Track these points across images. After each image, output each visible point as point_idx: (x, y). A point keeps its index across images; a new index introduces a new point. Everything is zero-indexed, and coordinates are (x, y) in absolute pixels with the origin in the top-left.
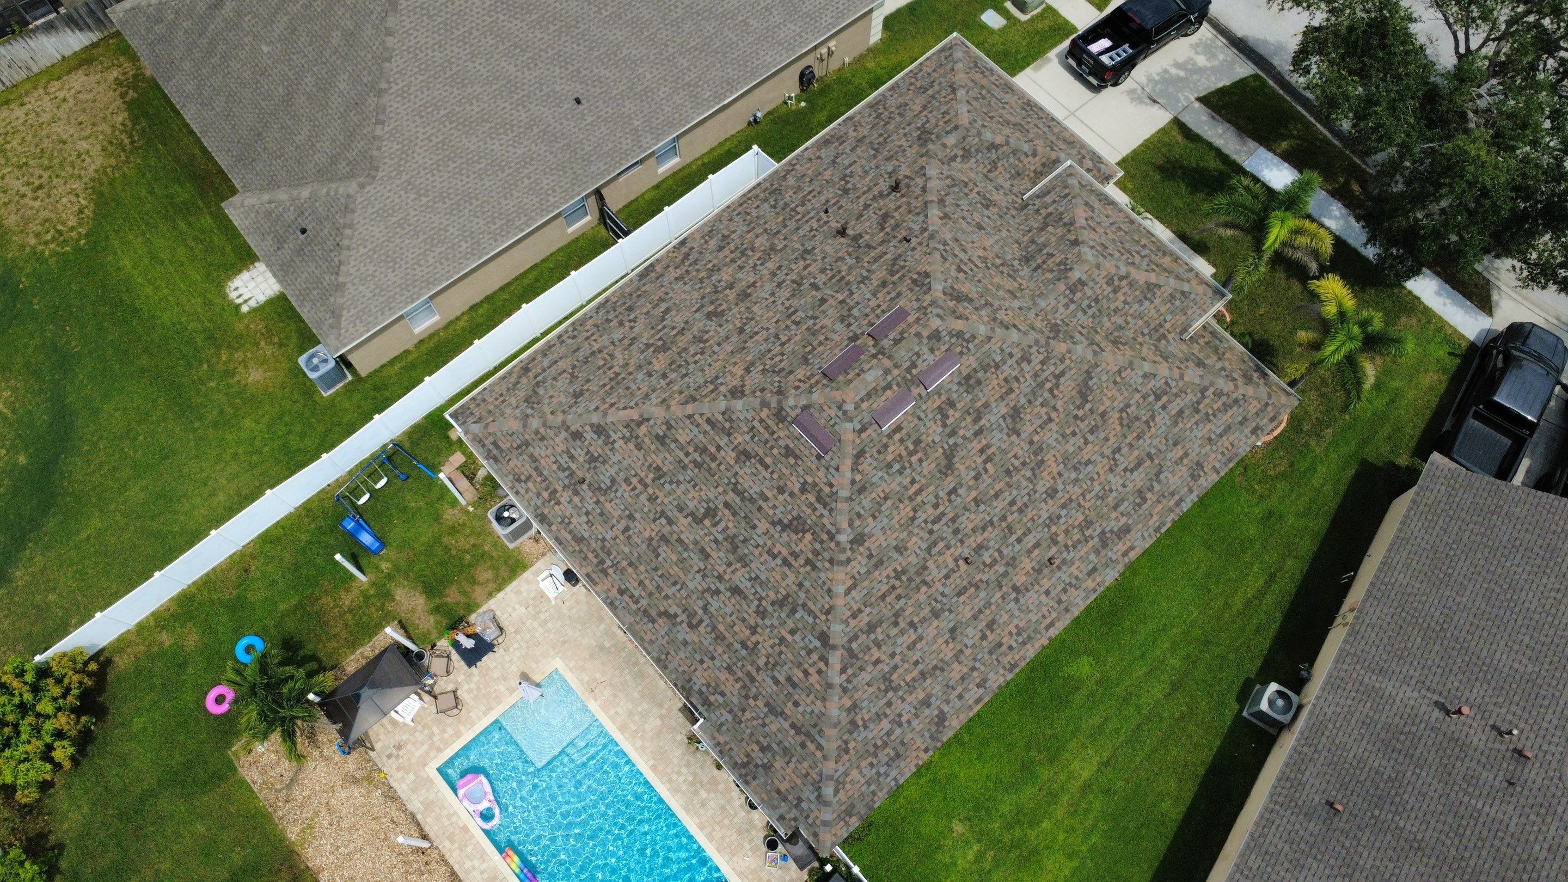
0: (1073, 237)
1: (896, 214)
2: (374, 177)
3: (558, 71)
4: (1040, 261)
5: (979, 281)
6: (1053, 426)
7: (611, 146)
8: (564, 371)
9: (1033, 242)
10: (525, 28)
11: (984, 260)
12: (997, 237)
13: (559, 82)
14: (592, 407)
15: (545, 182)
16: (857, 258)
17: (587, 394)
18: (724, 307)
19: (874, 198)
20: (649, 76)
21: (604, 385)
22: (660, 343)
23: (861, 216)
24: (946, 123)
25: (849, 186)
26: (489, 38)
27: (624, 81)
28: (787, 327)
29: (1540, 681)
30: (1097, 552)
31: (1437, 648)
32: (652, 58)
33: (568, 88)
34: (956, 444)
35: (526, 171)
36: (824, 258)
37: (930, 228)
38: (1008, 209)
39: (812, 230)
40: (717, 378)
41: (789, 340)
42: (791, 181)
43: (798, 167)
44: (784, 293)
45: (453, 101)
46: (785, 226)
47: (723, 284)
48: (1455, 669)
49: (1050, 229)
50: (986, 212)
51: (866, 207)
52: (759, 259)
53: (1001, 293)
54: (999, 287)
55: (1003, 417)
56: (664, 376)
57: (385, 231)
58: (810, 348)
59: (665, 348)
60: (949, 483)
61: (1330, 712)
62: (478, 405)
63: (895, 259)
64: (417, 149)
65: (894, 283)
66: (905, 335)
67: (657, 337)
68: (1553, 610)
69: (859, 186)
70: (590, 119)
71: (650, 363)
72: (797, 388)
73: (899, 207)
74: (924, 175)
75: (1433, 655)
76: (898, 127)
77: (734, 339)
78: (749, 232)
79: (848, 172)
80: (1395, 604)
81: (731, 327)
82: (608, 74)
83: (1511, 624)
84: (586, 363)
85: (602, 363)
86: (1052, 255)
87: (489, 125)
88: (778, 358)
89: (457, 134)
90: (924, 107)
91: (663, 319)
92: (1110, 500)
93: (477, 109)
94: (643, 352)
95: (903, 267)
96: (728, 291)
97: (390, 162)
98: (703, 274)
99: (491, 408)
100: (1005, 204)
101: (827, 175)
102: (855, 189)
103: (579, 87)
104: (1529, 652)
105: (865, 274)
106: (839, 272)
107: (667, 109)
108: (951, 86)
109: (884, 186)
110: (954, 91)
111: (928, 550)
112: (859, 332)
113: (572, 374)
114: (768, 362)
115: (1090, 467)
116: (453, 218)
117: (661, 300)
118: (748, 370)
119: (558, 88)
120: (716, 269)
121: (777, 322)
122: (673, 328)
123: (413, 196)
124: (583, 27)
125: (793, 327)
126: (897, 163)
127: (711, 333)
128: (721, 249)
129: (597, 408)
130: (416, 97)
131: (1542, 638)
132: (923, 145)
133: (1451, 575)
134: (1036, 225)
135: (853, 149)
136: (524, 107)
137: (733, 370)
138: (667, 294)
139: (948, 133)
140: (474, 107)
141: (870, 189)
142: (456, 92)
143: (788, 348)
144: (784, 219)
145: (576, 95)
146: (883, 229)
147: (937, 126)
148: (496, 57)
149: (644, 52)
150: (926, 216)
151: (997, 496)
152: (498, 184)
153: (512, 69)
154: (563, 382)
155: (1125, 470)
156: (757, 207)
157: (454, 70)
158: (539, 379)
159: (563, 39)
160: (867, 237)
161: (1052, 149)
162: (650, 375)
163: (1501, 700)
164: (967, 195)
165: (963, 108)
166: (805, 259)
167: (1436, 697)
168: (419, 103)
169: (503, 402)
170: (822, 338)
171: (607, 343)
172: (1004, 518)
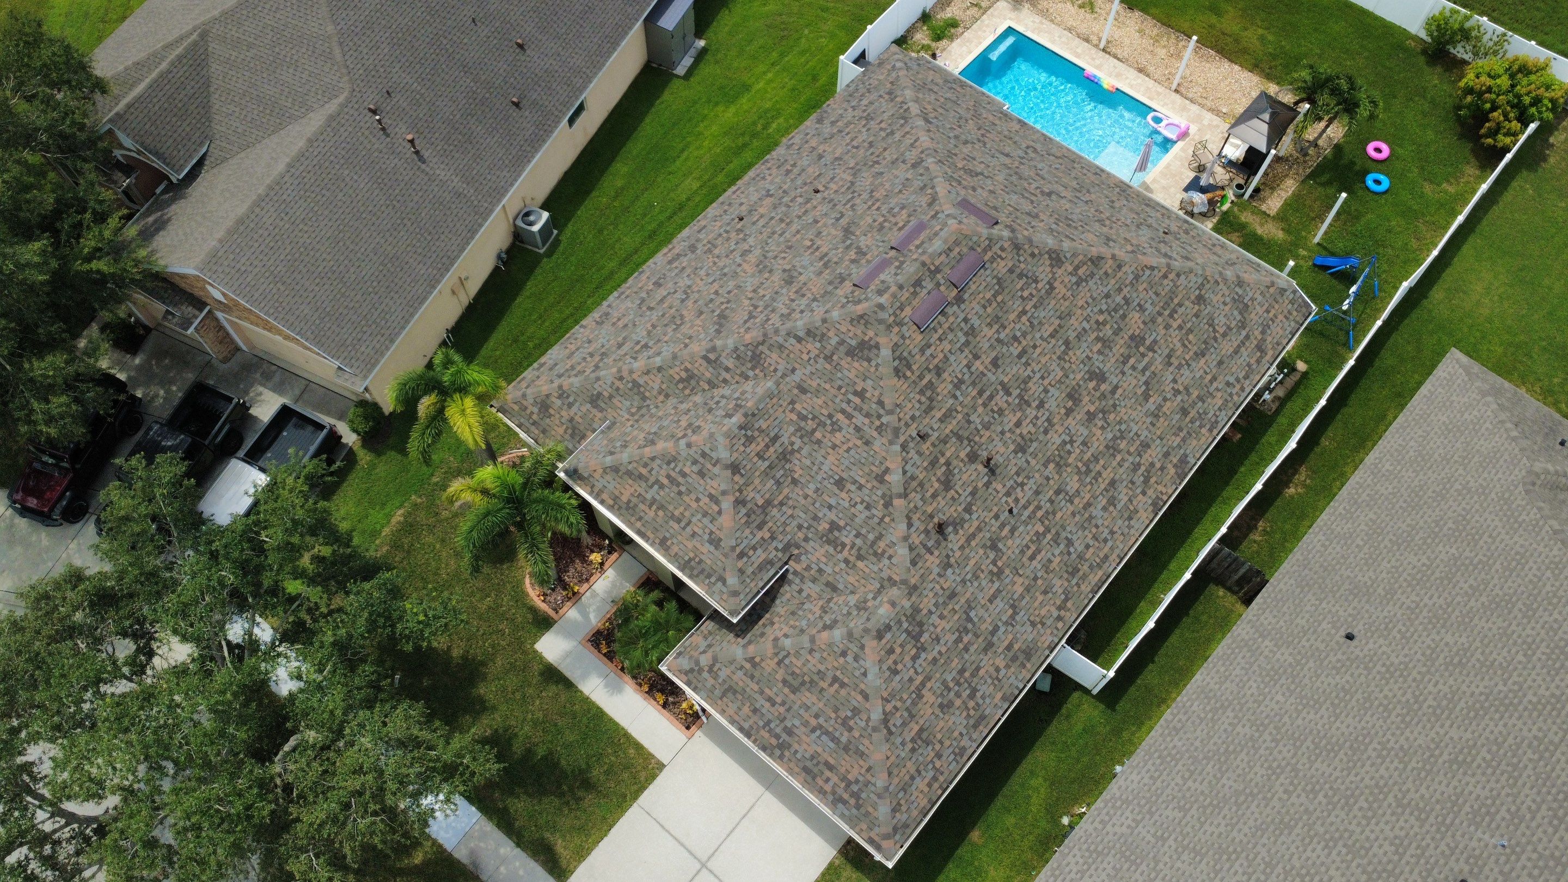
0: (737, 478)
1: (936, 485)
2: (1524, 484)
3: (1393, 658)
4: (772, 450)
5: (840, 388)
6: (750, 289)
7: (1285, 609)
8: (1224, 335)
9: (778, 483)
10: (1464, 687)
11: (836, 427)
12: (819, 478)
13: (1384, 648)
14: (1183, 277)
15: (1338, 549)
16: (969, 422)
17: (1193, 298)
18: (1092, 385)
19: (963, 521)
20: (1279, 697)
21: (1180, 305)
22: (1142, 349)
23: (973, 494)
24: (891, 651)
25: (992, 555)
26: (1500, 659)
27: (1306, 681)
28: (1024, 335)
29: (342, 161)
30: (698, 240)
31: (412, 204)
32: (1286, 719)
33: (1371, 646)
34: (844, 242)
35: (1366, 550)
36: (1003, 433)
37: (897, 448)
38: (806, 539)
39: (1022, 485)
40: (1077, 284)
41: (1019, 317)
42: (1058, 585)
43: (1055, 614)
44: (1035, 388)
45: (1495, 581)
46: (1051, 501)
47: (1100, 423)
48: (402, 184)
49: (760, 502)
50: (832, 516)
51: (968, 510)
52: (1069, 453)
53: (814, 384)
54: (817, 392)
55: (801, 274)
56: (1127, 301)
57: (1477, 447)
58: (999, 298)
59: (1137, 340)
60: (844, 222)
61: (505, 173)
62: (1289, 312)
63: (930, 408)
64: (1500, 525)
65: (930, 371)
66: (912, 290)
67: (1146, 359)
68: (311, 215)
69: (981, 552)
70: (1324, 625)
71: (1144, 323)
72: (1002, 249)
73: (934, 496)
74: (911, 549)
75: (416, 199)
76: (949, 660)
77: (1072, 335)
78: (1088, 505)
79: (997, 585)
80: (434, 249)
81: (1078, 353)
82: (1330, 679)
83: (347, 211)
84: (1205, 342)
85: (1191, 337)
86: (760, 456)
87: (1437, 574)
88: (1026, 294)
89: (1467, 553)
90: (920, 697)
91: (1147, 383)
92: (688, 271)
93: (1461, 584)
94: (1155, 341)
95: (922, 392)
96: (1092, 409)
97: (1519, 502)
98: (1123, 445)
99: (1277, 306)
100: (809, 546)
101: (1019, 589)
102: (984, 546)
103: (1357, 652)
104: (343, 185)
105: (958, 393)
106: (985, 405)
107: (1238, 671)
108: (890, 733)
109: (955, 540)
110: (885, 721)
111: (852, 183)
112: (955, 307)
113: (1215, 331)
114: (1034, 292)
115: (710, 280)
116: (1416, 482)
117: (1157, 416)
118: (1052, 288)
119: (1381, 641)
120: (1112, 449)
121: (1035, 347)
122: (1134, 368)
123: (1471, 484)
124: (1393, 717)
125: (1018, 334)
126: (942, 581)
127: (1095, 349)
128: (1113, 483)
129: (1178, 275)
130: (1539, 569)
131: (328, 194)
132: (916, 610)
133: (381, 264)
134: (775, 512)
135: (996, 629)
136: (1409, 608)
137: (1064, 291)
138: (1153, 424)
139: (888, 628)
140: (1466, 586)
141: (968, 540)
142: (1497, 590)
143: (1017, 306)
144: (1054, 513)
145: (1355, 642)
146: (948, 464)
147: (902, 646)
148: (1478, 644)
149: (1300, 721)
150: (905, 472)
151: (798, 232)
152: (1389, 528)
153: (1449, 638)
154: (1220, 321)
155: (676, 292)
156: (1088, 547)
157: (1516, 610)
158: (1244, 333)
159: (1409, 695)
160: (963, 455)
161: (751, 660)
162: (1139, 305)
163: (376, 154)
164: (858, 535)
165: (874, 679)
166: (1021, 435)
167: (423, 166)
168: (1531, 564)
169: (1268, 311)
170: (989, 310)
171: (1194, 364)
172: (788, 224)
